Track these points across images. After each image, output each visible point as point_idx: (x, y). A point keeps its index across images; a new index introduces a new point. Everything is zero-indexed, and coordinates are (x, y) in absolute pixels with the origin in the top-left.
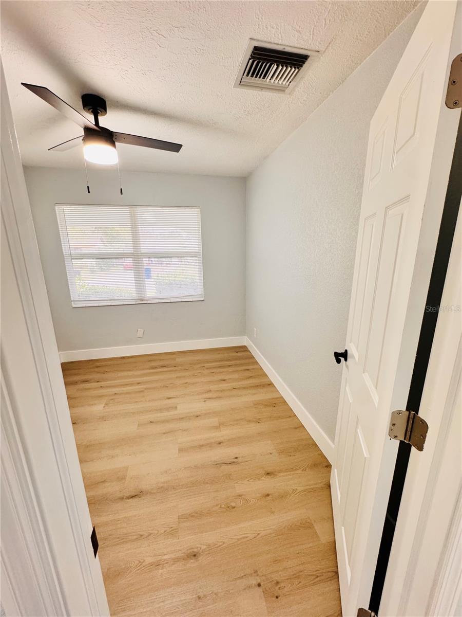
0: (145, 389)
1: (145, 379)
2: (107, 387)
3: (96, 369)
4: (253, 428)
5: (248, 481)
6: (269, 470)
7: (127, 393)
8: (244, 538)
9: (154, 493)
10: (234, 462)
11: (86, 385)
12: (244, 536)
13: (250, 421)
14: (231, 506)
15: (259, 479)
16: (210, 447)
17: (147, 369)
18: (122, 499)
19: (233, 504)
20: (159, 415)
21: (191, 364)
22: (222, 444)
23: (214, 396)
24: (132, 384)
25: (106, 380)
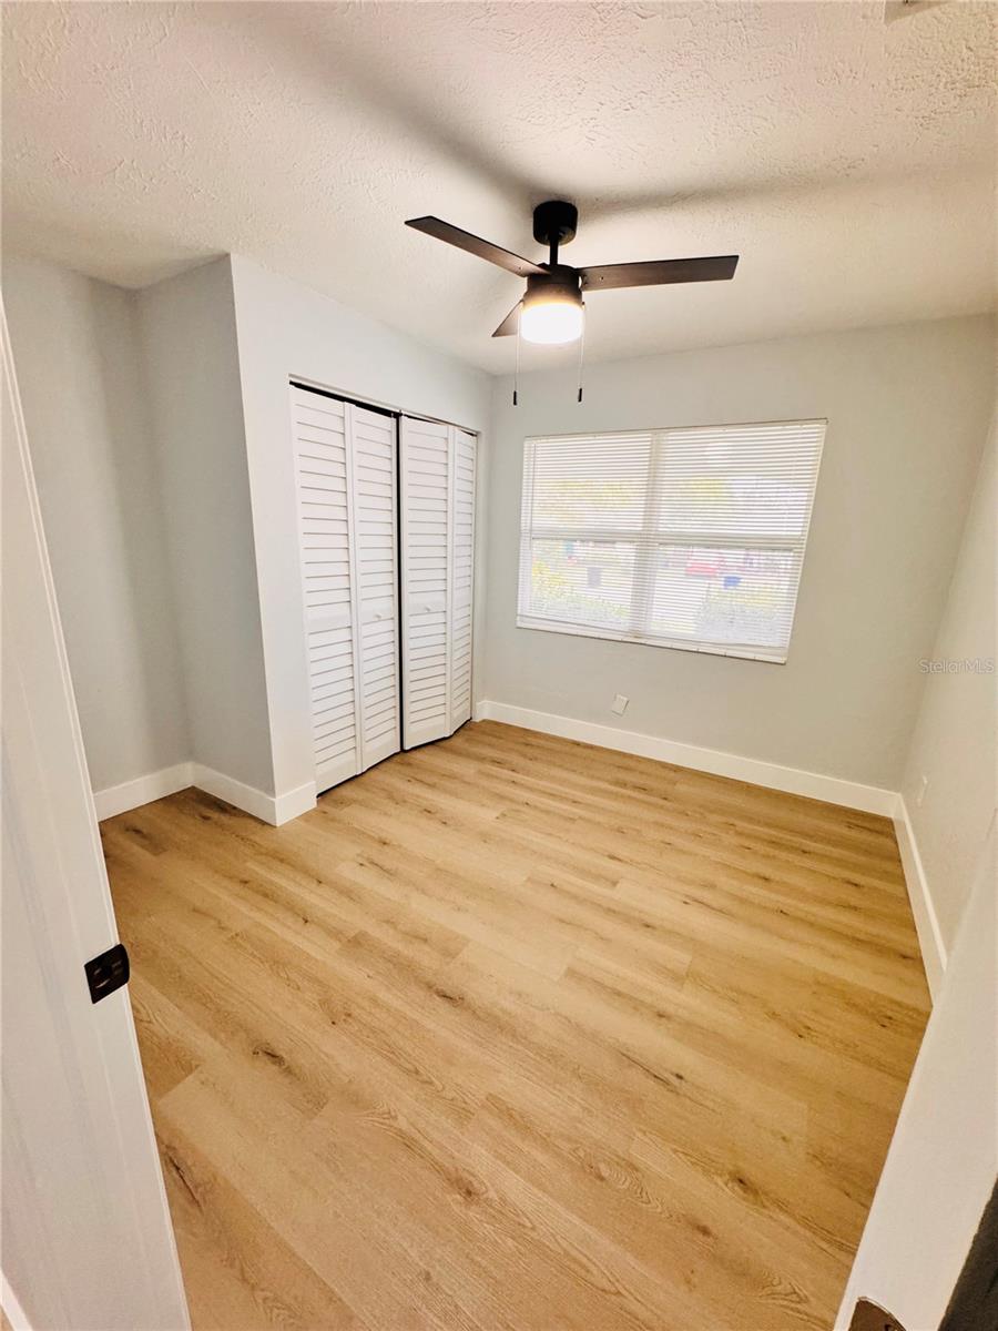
0: (580, 818)
1: (590, 798)
2: (522, 786)
3: (522, 748)
4: (773, 1039)
5: (675, 1151)
6: (753, 1173)
7: (547, 812)
8: (583, 1266)
9: (479, 1018)
10: (672, 1081)
11: (494, 768)
12: (585, 1260)
13: (774, 1015)
14: (599, 1169)
15: (706, 1172)
16: (635, 1008)
17: (607, 781)
18: (429, 986)
19: (605, 1172)
20: (573, 879)
21: (701, 806)
22: (664, 1019)
23: (715, 904)
24: (563, 799)
25: (528, 773)
